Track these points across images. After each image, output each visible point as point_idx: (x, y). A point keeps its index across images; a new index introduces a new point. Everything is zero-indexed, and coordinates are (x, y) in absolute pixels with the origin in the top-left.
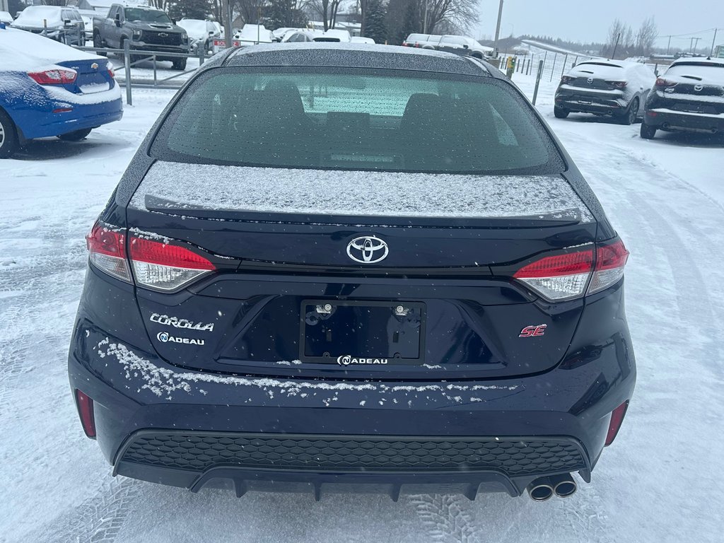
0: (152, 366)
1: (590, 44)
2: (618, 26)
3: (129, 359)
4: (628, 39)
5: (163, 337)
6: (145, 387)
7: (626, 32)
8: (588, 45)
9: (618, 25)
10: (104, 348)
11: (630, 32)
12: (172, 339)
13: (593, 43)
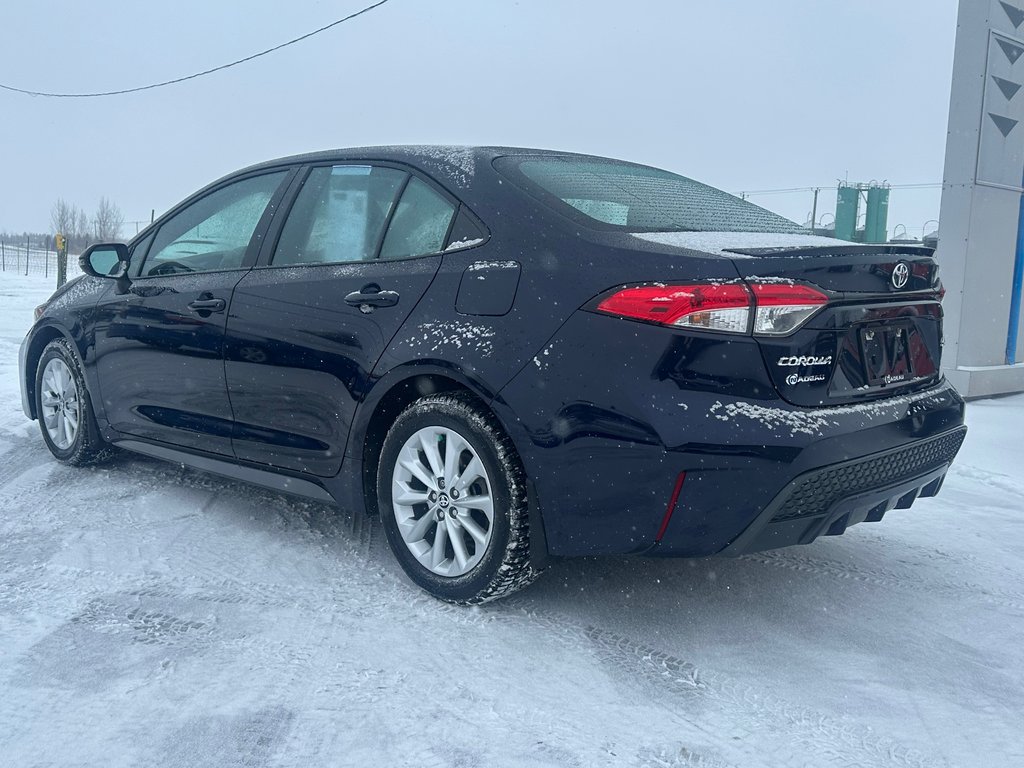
0: (785, 413)
1: (21, 234)
2: (64, 211)
3: (758, 412)
4: (82, 226)
5: (792, 379)
6: (794, 430)
7: (78, 217)
8: (17, 236)
9: (64, 207)
10: (722, 411)
11: (83, 217)
12: (801, 380)
13: (25, 234)
